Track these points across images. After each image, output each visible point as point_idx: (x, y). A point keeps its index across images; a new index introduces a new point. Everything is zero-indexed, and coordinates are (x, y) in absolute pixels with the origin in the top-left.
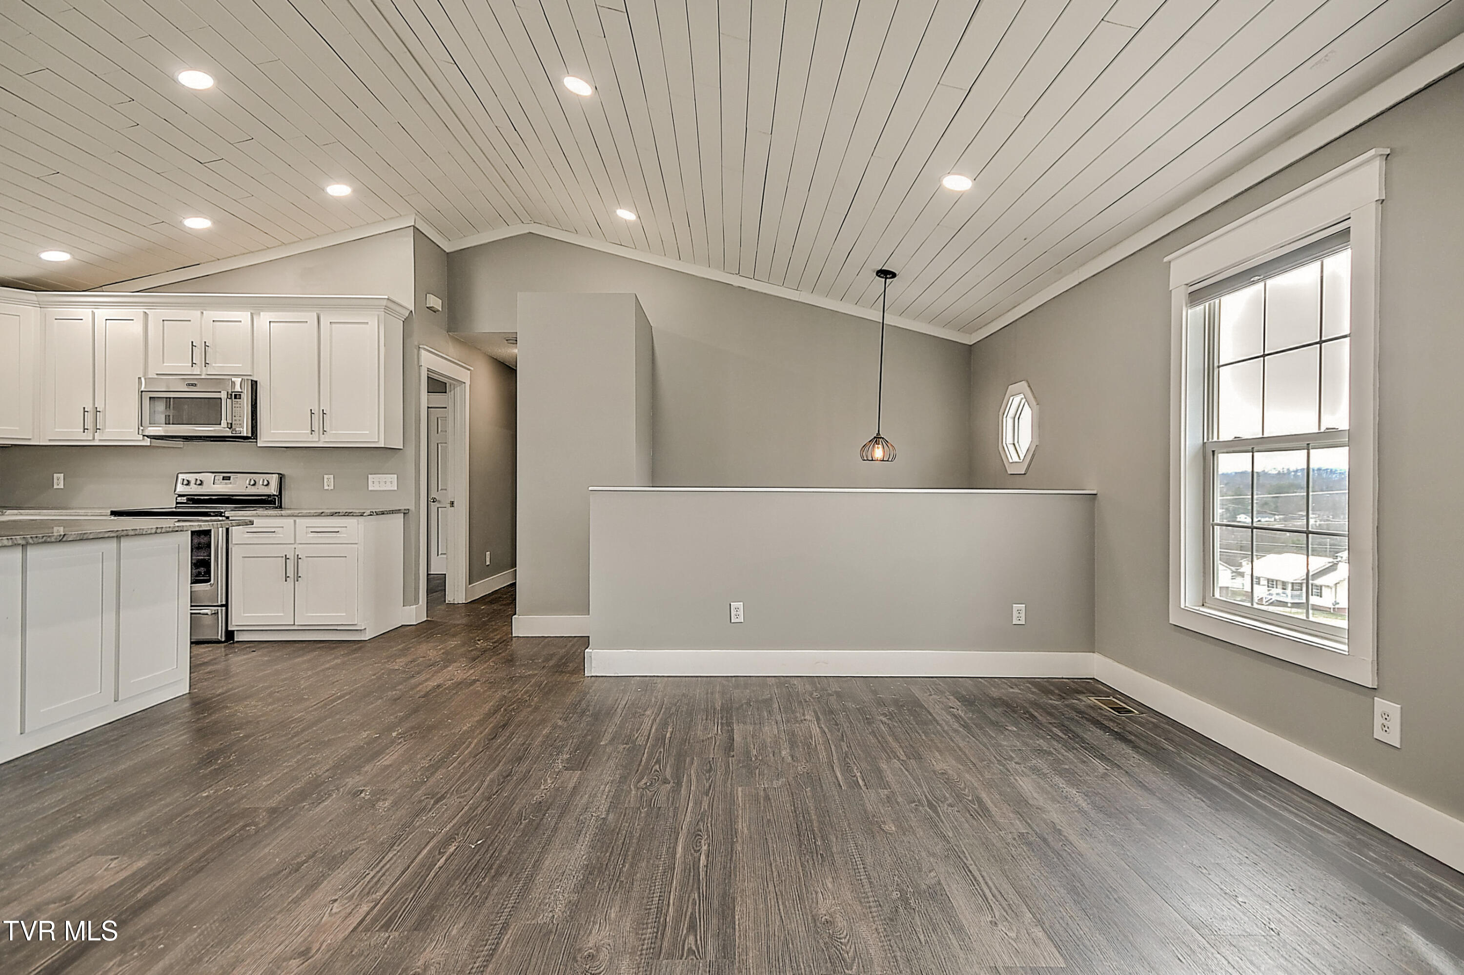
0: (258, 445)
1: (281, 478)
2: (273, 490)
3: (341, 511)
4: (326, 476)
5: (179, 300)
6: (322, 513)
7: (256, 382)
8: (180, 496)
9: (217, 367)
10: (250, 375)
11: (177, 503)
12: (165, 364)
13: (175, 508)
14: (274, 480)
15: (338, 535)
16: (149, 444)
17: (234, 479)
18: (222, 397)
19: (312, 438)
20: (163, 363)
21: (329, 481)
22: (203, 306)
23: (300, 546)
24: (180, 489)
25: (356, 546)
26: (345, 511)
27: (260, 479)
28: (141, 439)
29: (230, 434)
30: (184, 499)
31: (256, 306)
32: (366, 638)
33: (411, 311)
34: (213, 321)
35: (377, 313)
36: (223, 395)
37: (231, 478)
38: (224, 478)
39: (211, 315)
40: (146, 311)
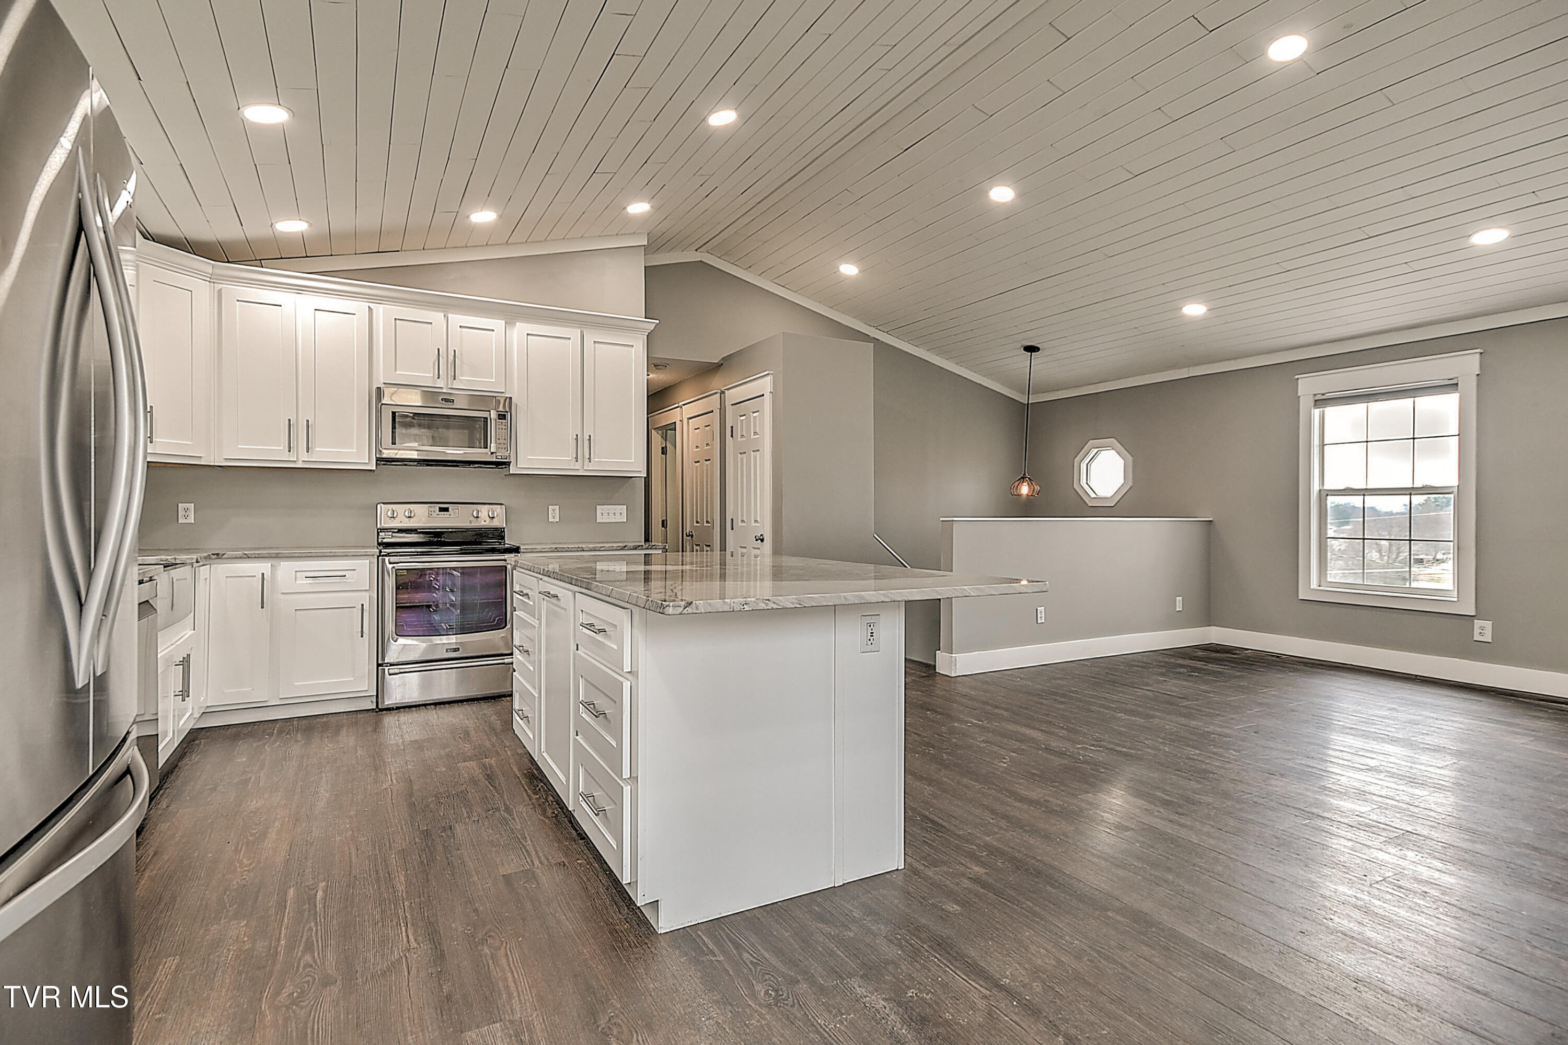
0: (512, 472)
1: (506, 509)
2: (502, 523)
4: (551, 508)
5: (428, 299)
7: (511, 400)
10: (503, 393)
12: (398, 372)
14: (500, 510)
16: (374, 469)
17: (453, 509)
18: (490, 417)
19: (575, 466)
20: (396, 370)
21: (554, 513)
22: (448, 307)
24: (384, 523)
27: (484, 511)
28: (368, 462)
29: (494, 460)
34: (460, 327)
35: (641, 336)
36: (492, 415)
37: (450, 510)
38: (441, 510)
39: (457, 319)
40: (371, 305)
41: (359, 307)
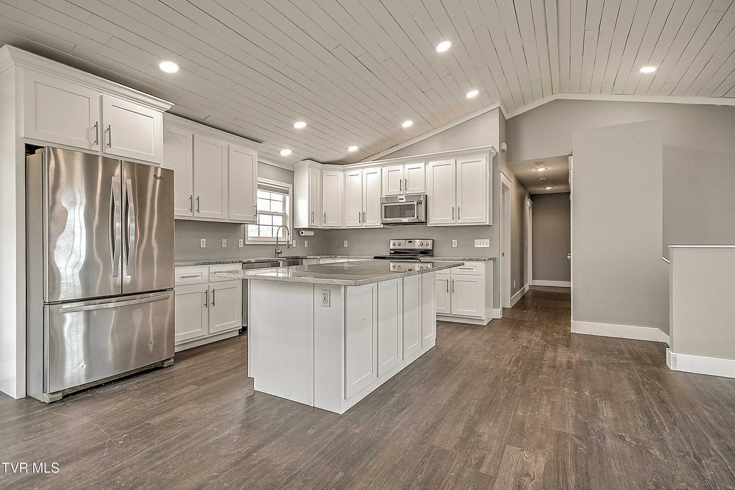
0: (428, 226)
1: (433, 241)
2: (430, 247)
3: (474, 258)
4: (453, 241)
5: (397, 161)
6: (464, 259)
7: (426, 196)
8: (391, 250)
9: (411, 190)
10: (424, 193)
11: (390, 253)
12: (389, 191)
13: (390, 255)
14: (430, 242)
15: (472, 270)
16: (382, 227)
17: (413, 242)
18: (415, 204)
19: (453, 221)
21: (455, 243)
22: (404, 163)
23: (453, 275)
24: (392, 247)
25: (481, 276)
26: (476, 258)
27: (425, 242)
28: (380, 225)
29: (417, 221)
30: (393, 252)
31: (426, 160)
32: (484, 324)
33: (497, 153)
34: (409, 169)
35: (485, 155)
36: (415, 203)
38: (409, 242)
39: (408, 166)
40: (382, 168)
41: (378, 170)
